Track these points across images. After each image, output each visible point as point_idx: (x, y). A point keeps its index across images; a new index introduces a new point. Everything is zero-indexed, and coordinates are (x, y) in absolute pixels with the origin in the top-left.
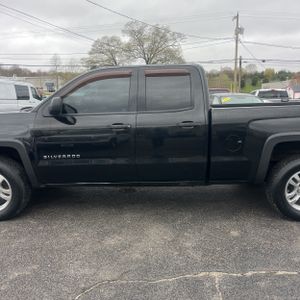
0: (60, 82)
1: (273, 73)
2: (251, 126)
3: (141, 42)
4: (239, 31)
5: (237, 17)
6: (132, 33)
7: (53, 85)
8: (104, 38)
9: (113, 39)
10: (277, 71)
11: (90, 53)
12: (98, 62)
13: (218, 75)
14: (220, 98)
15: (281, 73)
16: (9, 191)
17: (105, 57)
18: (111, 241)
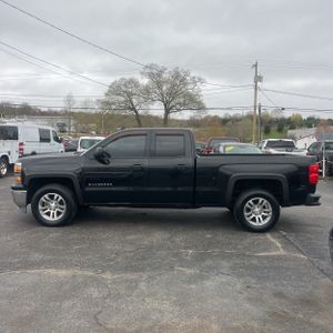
0: (72, 122)
1: (301, 120)
2: (221, 169)
3: (159, 85)
4: (258, 79)
5: (256, 66)
6: (151, 75)
7: (64, 125)
8: (122, 79)
9: (131, 81)
10: (305, 117)
11: (107, 95)
12: (113, 104)
13: (241, 120)
14: (225, 147)
15: (309, 119)
16: (64, 207)
17: (122, 99)
18: (130, 237)
